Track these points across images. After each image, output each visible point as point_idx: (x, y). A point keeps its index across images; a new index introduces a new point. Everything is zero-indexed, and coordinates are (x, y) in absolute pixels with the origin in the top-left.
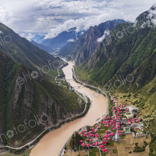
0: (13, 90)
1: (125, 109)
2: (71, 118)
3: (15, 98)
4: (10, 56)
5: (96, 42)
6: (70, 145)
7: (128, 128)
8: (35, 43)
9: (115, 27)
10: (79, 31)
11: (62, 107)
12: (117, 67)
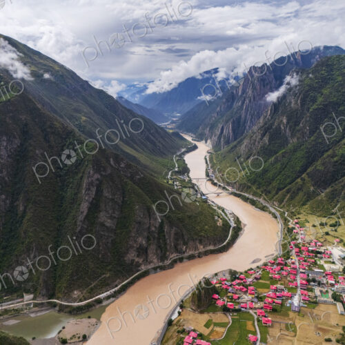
0: (76, 194)
1: (323, 251)
2: (197, 252)
3: (81, 210)
4: (71, 126)
5: (262, 102)
6: (193, 301)
7: (327, 292)
8: (126, 101)
9: (313, 66)
10: (225, 76)
11: (179, 231)
12: (311, 160)
